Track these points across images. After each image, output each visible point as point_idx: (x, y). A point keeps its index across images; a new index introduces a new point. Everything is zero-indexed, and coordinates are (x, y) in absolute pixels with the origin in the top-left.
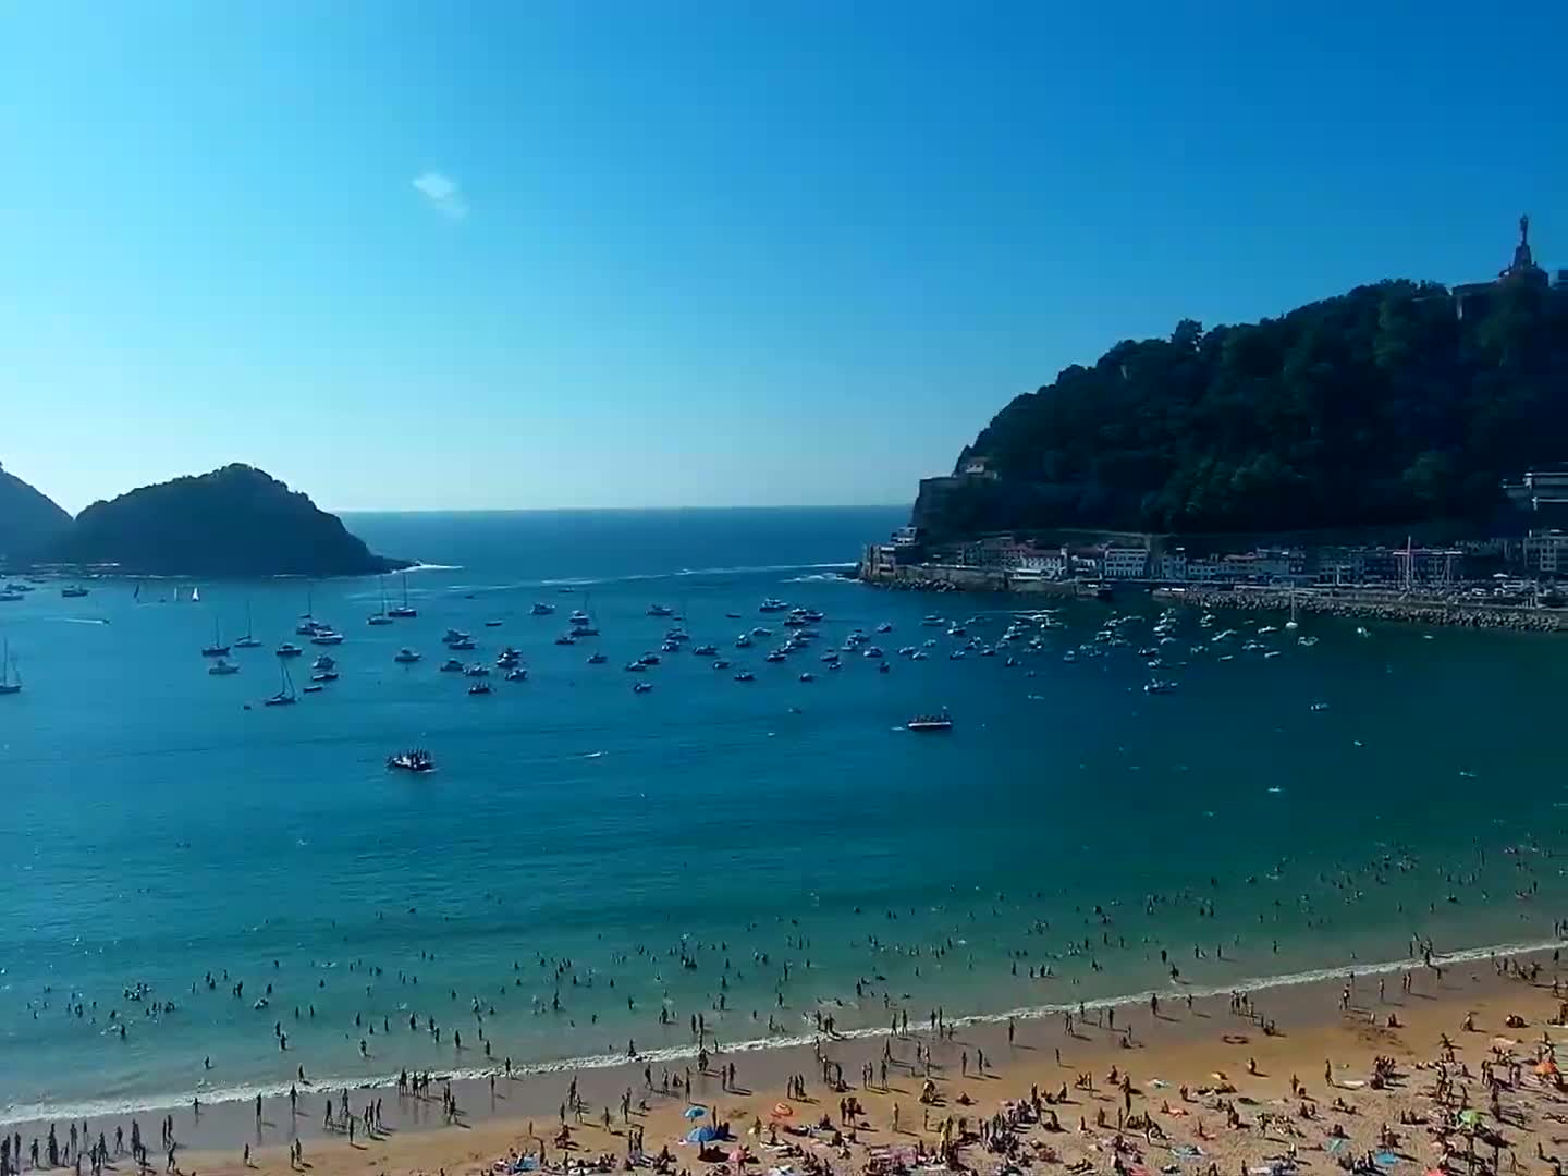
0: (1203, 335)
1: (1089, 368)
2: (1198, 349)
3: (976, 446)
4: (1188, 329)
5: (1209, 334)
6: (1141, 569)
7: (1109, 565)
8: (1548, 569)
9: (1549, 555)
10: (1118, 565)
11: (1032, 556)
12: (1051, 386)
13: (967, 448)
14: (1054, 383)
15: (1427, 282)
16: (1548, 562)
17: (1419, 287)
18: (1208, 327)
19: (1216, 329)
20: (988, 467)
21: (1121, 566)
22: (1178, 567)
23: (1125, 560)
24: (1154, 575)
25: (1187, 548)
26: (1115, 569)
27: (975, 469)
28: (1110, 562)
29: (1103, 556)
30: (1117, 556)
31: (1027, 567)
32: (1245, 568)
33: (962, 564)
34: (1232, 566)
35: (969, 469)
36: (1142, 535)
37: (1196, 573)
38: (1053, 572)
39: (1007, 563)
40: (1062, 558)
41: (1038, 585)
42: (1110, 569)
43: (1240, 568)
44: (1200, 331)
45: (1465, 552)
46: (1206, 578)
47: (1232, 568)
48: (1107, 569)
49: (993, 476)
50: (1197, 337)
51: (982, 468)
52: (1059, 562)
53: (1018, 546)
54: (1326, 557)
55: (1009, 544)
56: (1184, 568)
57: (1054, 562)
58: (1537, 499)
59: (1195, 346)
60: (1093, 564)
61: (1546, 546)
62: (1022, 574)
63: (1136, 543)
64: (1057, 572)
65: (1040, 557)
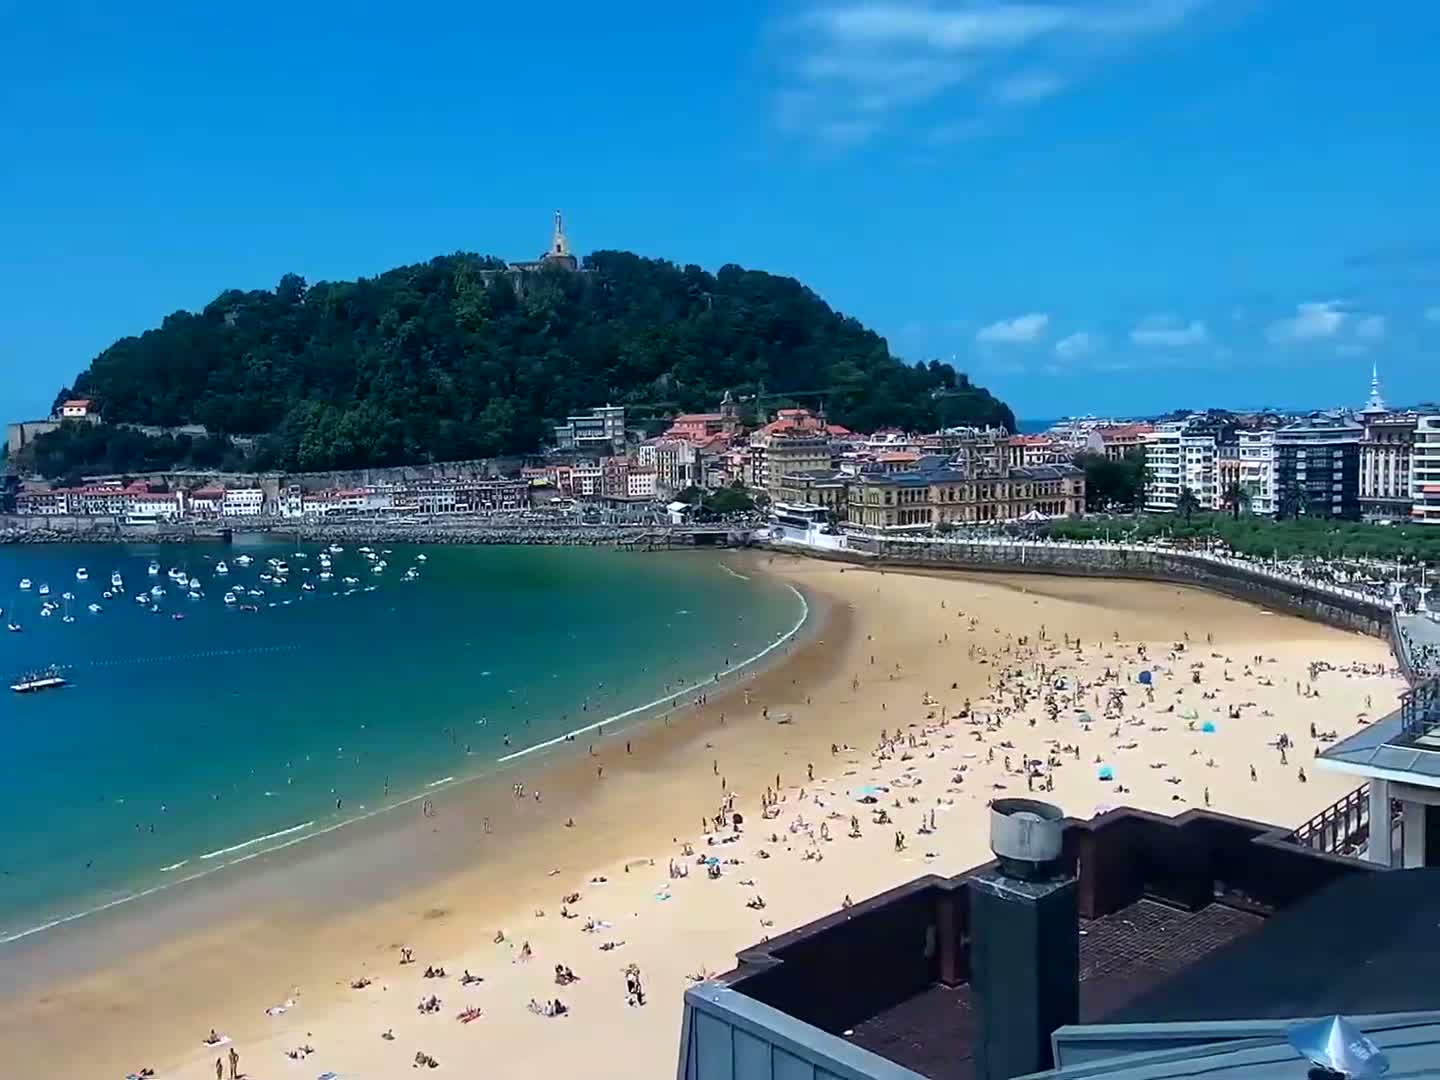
0: (307, 289)
1: (196, 315)
2: (303, 302)
3: (74, 388)
4: (291, 285)
5: (312, 288)
6: (259, 508)
7: (226, 505)
8: (588, 493)
9: (588, 482)
10: (236, 505)
11: (147, 501)
12: (156, 331)
13: (65, 390)
14: (160, 328)
15: (491, 257)
16: (588, 488)
17: (486, 260)
18: (311, 282)
19: (318, 284)
20: (90, 410)
21: (239, 505)
22: (294, 505)
23: (244, 502)
24: (271, 513)
25: (301, 486)
26: (233, 509)
27: (75, 413)
28: (228, 503)
29: (221, 497)
30: (234, 496)
31: (140, 510)
32: (355, 503)
33: (65, 511)
34: (344, 501)
35: (67, 412)
36: (256, 475)
37: (311, 509)
38: (168, 515)
39: (117, 508)
40: (178, 501)
41: (153, 529)
42: (228, 509)
43: (351, 503)
44: (306, 286)
45: (530, 482)
46: (321, 513)
47: (344, 503)
48: (225, 509)
49: (95, 419)
50: (301, 291)
51: (83, 412)
52: (174, 505)
53: (128, 490)
54: (424, 490)
55: (118, 489)
56: (300, 505)
57: (169, 505)
58: (578, 438)
59: (300, 299)
60: (211, 505)
61: (586, 474)
62: (134, 518)
63: (251, 483)
64: (173, 514)
65: (154, 501)
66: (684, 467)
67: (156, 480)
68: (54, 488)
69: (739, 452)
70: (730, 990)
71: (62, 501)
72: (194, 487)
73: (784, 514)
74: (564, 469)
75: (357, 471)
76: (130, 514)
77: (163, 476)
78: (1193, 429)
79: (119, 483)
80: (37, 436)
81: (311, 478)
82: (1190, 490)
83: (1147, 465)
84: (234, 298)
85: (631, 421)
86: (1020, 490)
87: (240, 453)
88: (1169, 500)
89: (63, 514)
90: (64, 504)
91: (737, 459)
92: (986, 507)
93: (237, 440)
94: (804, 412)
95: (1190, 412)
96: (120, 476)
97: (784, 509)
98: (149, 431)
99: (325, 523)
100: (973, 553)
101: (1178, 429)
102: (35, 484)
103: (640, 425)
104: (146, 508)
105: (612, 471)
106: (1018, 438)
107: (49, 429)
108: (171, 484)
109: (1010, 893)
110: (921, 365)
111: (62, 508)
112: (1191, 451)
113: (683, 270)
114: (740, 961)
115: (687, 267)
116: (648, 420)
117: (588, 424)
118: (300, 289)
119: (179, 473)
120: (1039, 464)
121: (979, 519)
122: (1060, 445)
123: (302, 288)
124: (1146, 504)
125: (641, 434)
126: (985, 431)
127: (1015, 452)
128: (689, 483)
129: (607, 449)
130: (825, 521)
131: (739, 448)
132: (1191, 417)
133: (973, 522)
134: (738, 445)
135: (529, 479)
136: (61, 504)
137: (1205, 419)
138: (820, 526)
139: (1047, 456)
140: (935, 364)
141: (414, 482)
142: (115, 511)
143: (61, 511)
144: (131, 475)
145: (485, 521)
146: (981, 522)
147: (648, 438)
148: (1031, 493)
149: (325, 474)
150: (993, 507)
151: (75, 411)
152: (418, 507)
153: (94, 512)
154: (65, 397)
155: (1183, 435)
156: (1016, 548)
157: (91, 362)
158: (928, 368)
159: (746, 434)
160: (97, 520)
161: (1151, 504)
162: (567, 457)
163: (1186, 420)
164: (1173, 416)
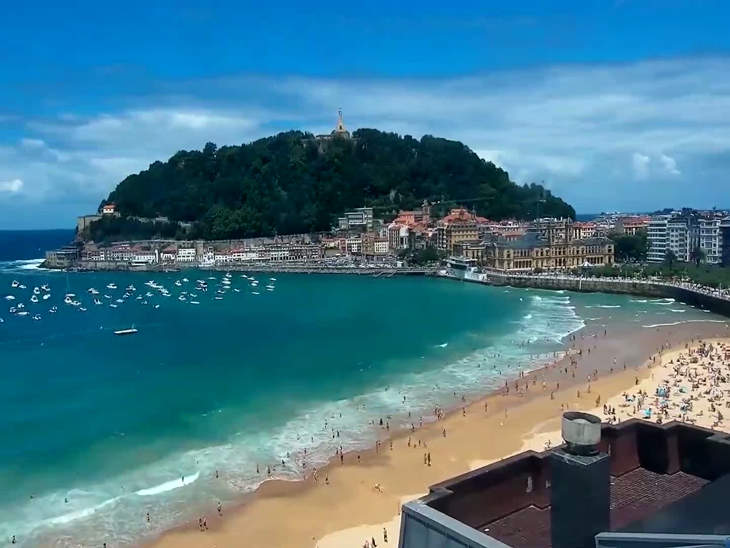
0: (217, 150)
1: (165, 163)
2: (215, 156)
3: (108, 200)
4: (210, 147)
5: (220, 149)
6: (194, 258)
7: (178, 257)
8: (355, 251)
9: (354, 245)
11: (141, 254)
12: (146, 171)
13: (104, 201)
14: (148, 170)
15: (307, 133)
16: (355, 249)
17: (304, 134)
18: (219, 147)
19: (223, 147)
20: (115, 211)
21: (184, 257)
22: (210, 257)
23: (186, 254)
24: (199, 260)
25: (214, 247)
26: (182, 258)
27: (108, 211)
28: (179, 255)
29: (176, 253)
30: (182, 252)
31: (138, 259)
32: (240, 256)
33: (104, 259)
34: (234, 254)
35: (105, 211)
36: (192, 242)
37: (218, 258)
38: (151, 261)
39: (128, 258)
40: (156, 254)
41: (144, 267)
42: (179, 258)
43: (238, 256)
44: (216, 148)
45: (326, 246)
46: (223, 260)
47: (235, 256)
48: (178, 258)
49: (118, 215)
50: (214, 151)
51: (112, 211)
52: (154, 256)
53: (133, 249)
54: (274, 249)
55: (128, 248)
56: (213, 256)
57: (152, 256)
58: (350, 224)
59: (214, 155)
60: (171, 256)
61: (354, 242)
62: (136, 263)
63: (190, 246)
64: (153, 260)
65: (144, 254)
66: (403, 238)
67: (145, 243)
68: (99, 248)
69: (431, 231)
70: (426, 506)
71: (102, 254)
72: (164, 247)
73: (454, 262)
74: (342, 239)
75: (241, 240)
76: (133, 261)
77: (149, 242)
78: (674, 219)
79: (128, 245)
80: (91, 223)
81: (218, 243)
82: (672, 251)
83: (648, 238)
84: (182, 154)
85: (376, 215)
86: (579, 251)
87: (184, 230)
88: (660, 256)
89: (103, 260)
90: (103, 256)
91: (430, 234)
92: (560, 260)
93: (183, 224)
94: (464, 210)
95: (672, 210)
96: (128, 242)
97: (453, 260)
98: (142, 220)
99: (225, 265)
100: (553, 283)
101: (666, 219)
102: (90, 246)
103: (381, 217)
104: (141, 258)
105: (366, 240)
106: (577, 223)
107: (96, 219)
108: (152, 246)
109: (572, 461)
110: (526, 185)
111: (102, 257)
112: (673, 231)
113: (403, 138)
114: (430, 490)
115: (405, 136)
116: (385, 214)
117: (355, 217)
118: (214, 149)
119: (156, 241)
120: (589, 237)
121: (556, 265)
122: (601, 227)
123: (215, 149)
124: (647, 258)
125: (381, 221)
126: (560, 220)
127: (576, 231)
128: (405, 246)
129: (364, 228)
130: (476, 266)
131: (431, 229)
132: (672, 212)
133: (553, 268)
134: (431, 227)
135: (325, 244)
136: (102, 256)
137: (680, 213)
138: (473, 269)
139: (593, 233)
140: (533, 185)
141: (269, 245)
142: (127, 259)
143: (102, 259)
144: (134, 242)
145: (303, 265)
146: (558, 267)
147: (385, 223)
148: (585, 252)
149: (224, 241)
150: (564, 259)
151: (109, 211)
152: (270, 258)
153: (117, 259)
154: (105, 203)
155: (668, 222)
156: (577, 281)
157: (116, 187)
158: (530, 187)
159: (435, 222)
160: (118, 264)
161: (650, 258)
162: (344, 233)
163: (670, 214)
164: (662, 212)
